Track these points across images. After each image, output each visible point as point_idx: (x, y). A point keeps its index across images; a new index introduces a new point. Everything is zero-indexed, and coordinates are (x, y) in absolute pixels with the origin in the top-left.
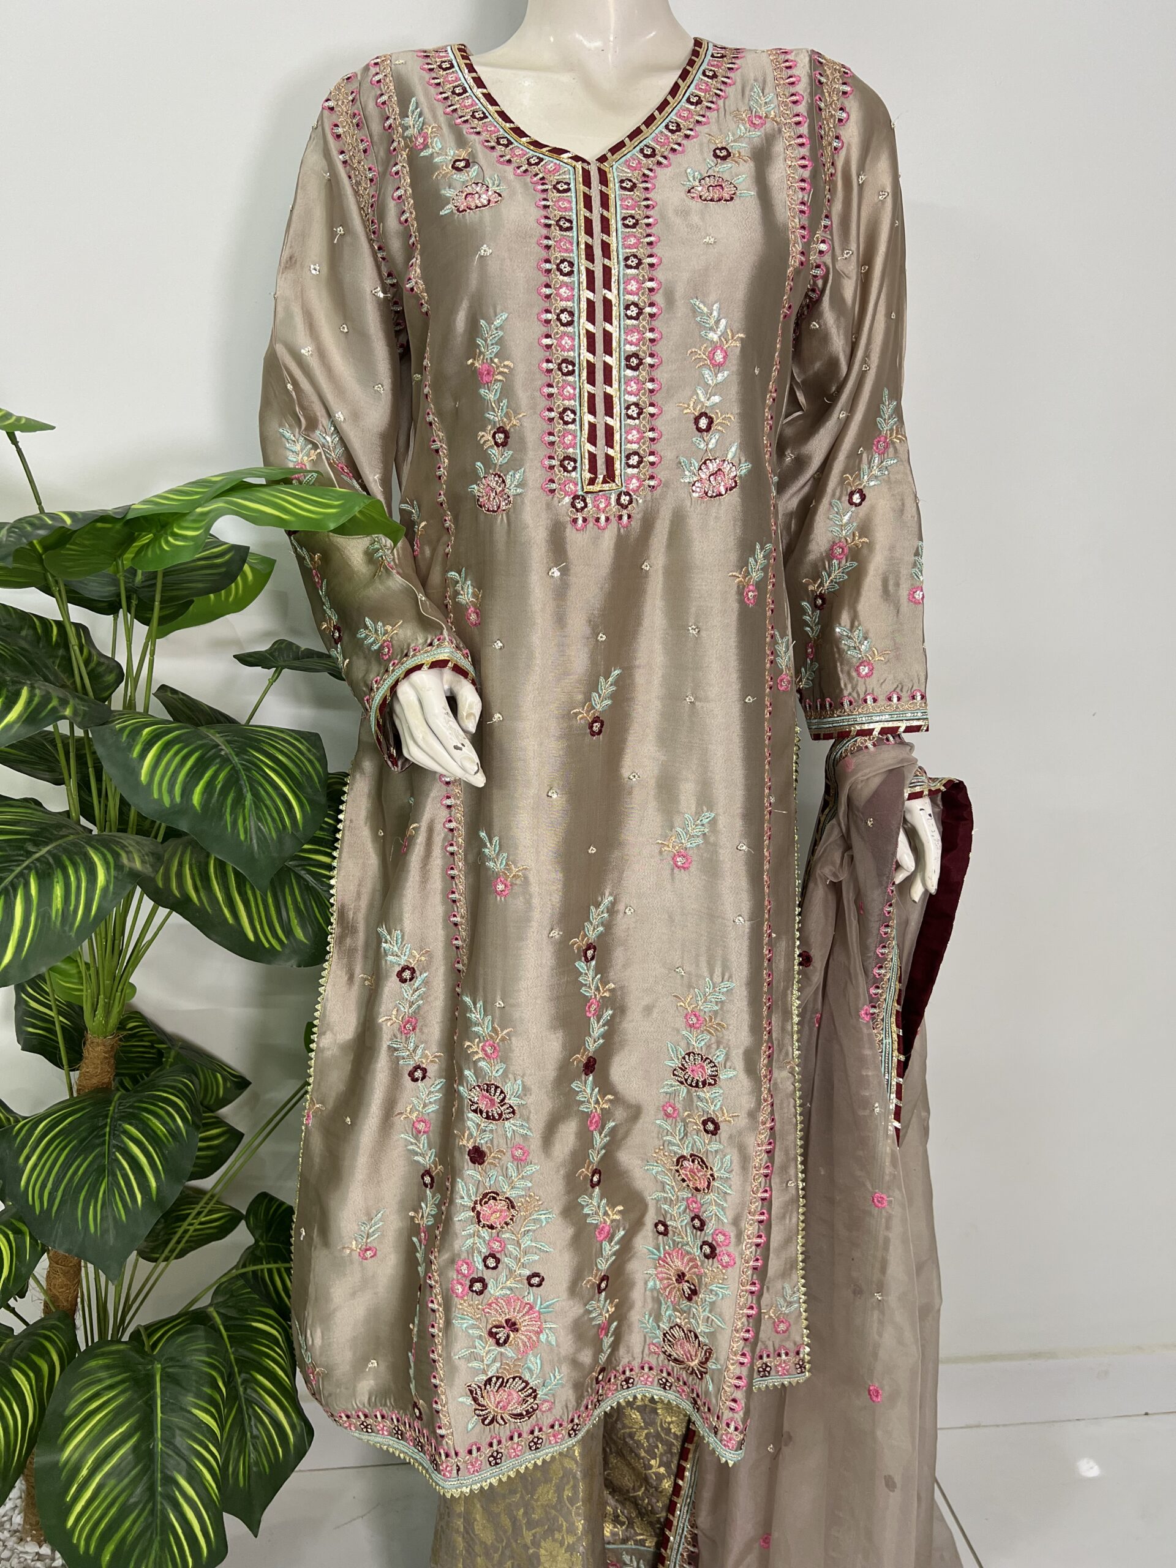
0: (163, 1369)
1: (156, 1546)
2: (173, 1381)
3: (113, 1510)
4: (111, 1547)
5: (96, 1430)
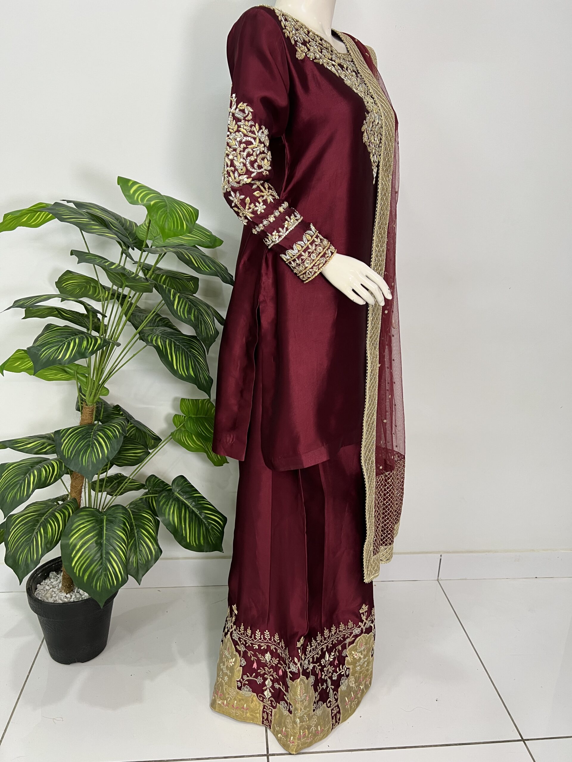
0: (107, 518)
1: (103, 575)
2: (109, 521)
3: (88, 561)
4: (87, 574)
5: (82, 534)
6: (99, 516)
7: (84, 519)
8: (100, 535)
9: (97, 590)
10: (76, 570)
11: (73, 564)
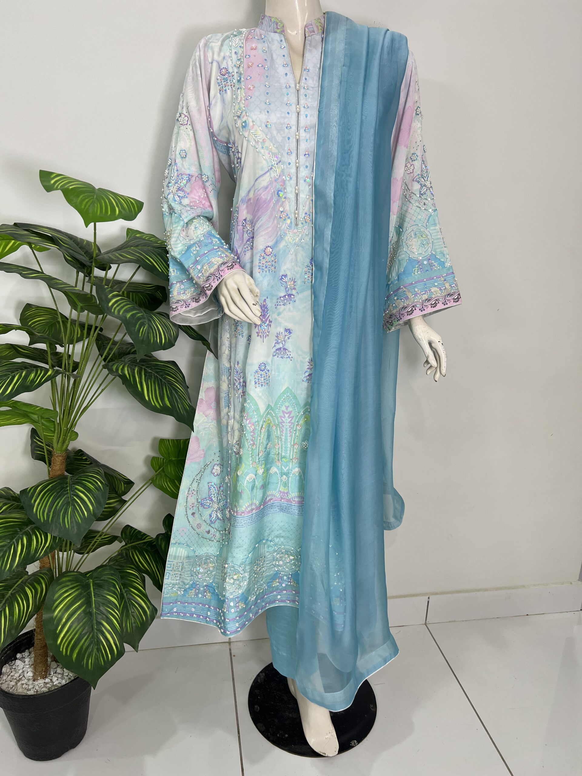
0: (93, 582)
1: (95, 650)
2: (98, 586)
3: (77, 636)
4: (76, 651)
5: (67, 604)
6: (83, 581)
7: (68, 586)
8: (88, 602)
9: (88, 669)
10: (63, 649)
11: (59, 642)
